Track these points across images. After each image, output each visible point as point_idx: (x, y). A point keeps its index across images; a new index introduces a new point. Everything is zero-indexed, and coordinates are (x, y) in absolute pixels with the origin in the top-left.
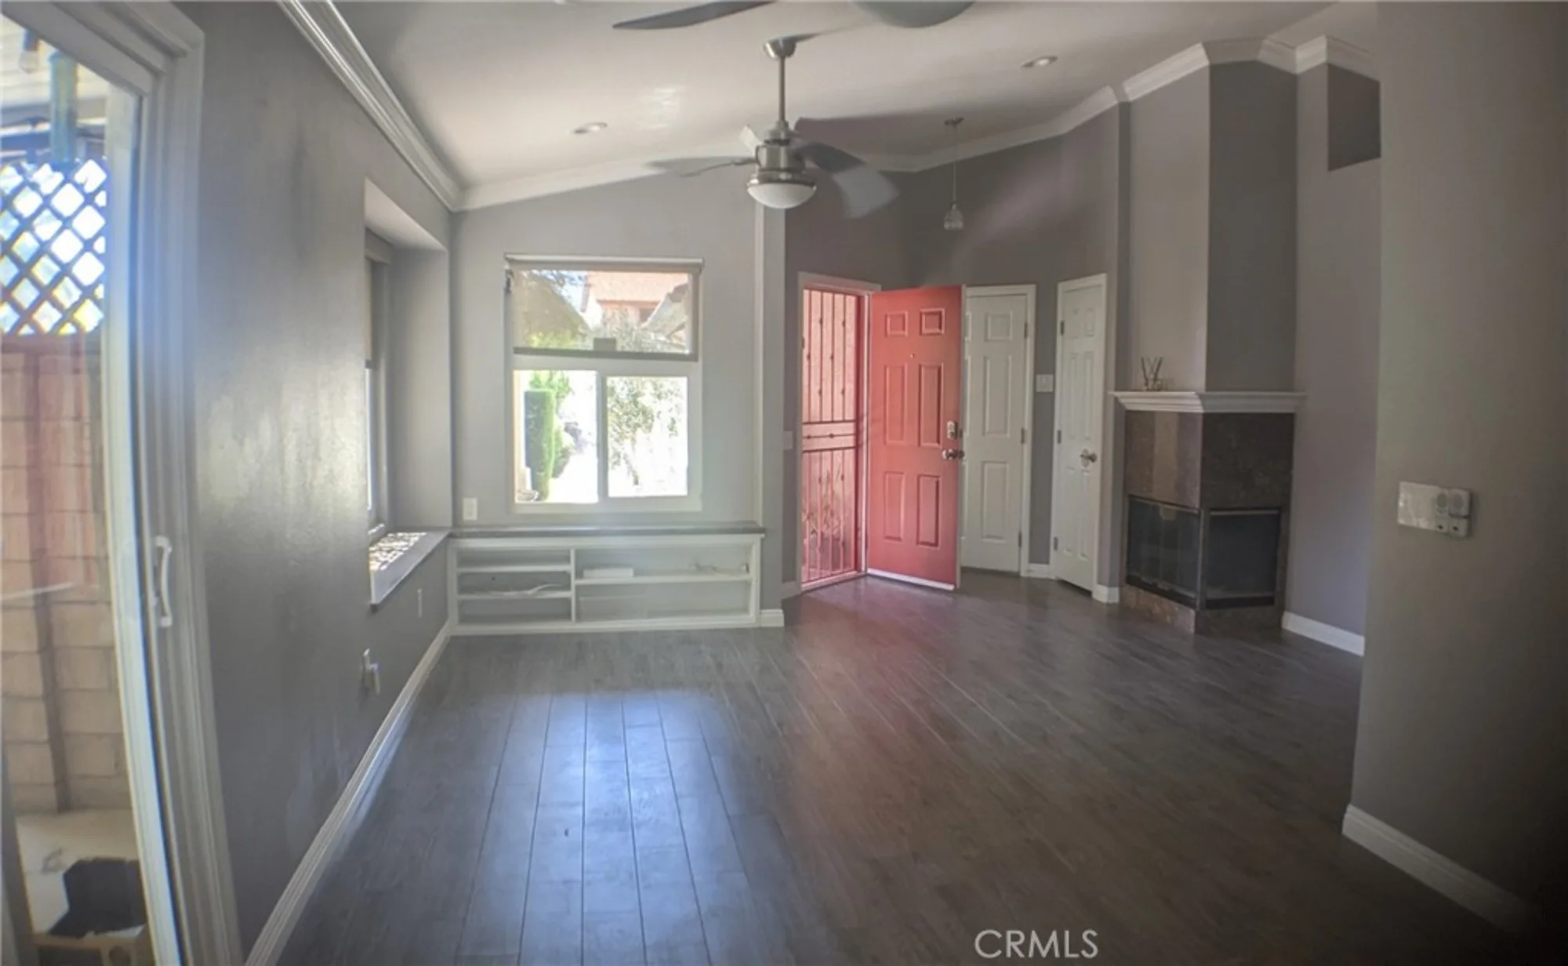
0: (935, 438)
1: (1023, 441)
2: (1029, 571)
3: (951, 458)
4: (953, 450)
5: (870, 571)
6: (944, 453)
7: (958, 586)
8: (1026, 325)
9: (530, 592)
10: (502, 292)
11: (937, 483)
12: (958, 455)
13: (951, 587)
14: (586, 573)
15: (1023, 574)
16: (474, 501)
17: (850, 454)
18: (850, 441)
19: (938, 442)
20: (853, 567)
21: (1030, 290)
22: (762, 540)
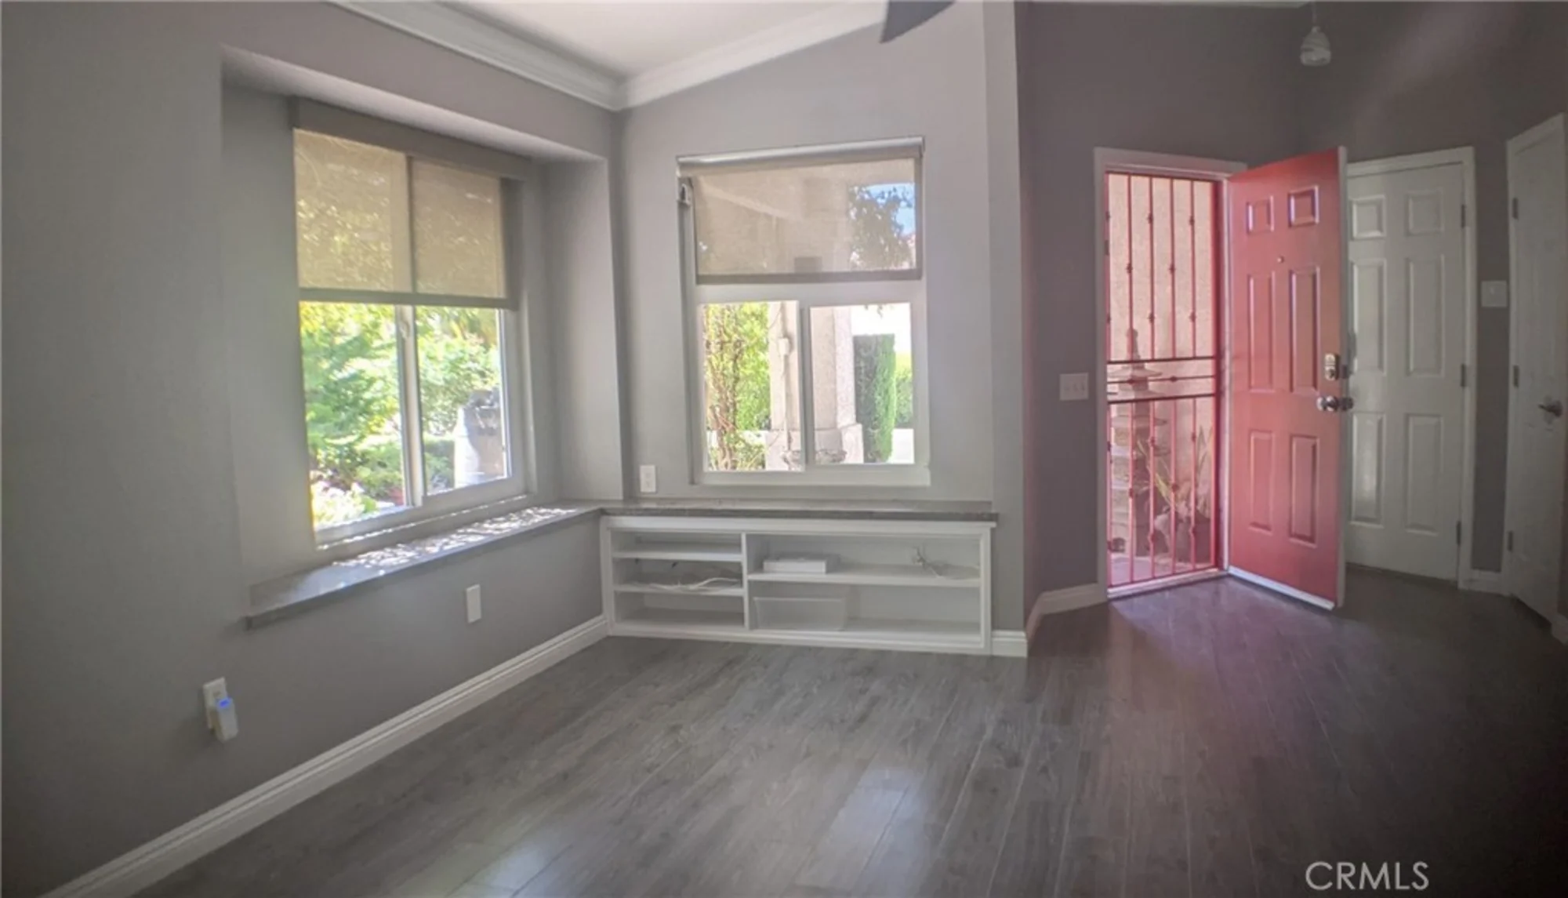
0: (1310, 382)
1: (1463, 384)
2: (1471, 581)
3: (1330, 409)
4: (1335, 398)
5: (1233, 570)
6: (1319, 400)
7: (1340, 604)
8: (1463, 207)
9: (693, 587)
10: (675, 206)
11: (1314, 447)
12: (1343, 404)
13: (1328, 605)
14: (767, 564)
15: (1461, 586)
16: (652, 468)
17: (1209, 402)
18: (1208, 386)
19: (1315, 385)
20: (1212, 563)
21: (1466, 155)
22: (993, 530)
